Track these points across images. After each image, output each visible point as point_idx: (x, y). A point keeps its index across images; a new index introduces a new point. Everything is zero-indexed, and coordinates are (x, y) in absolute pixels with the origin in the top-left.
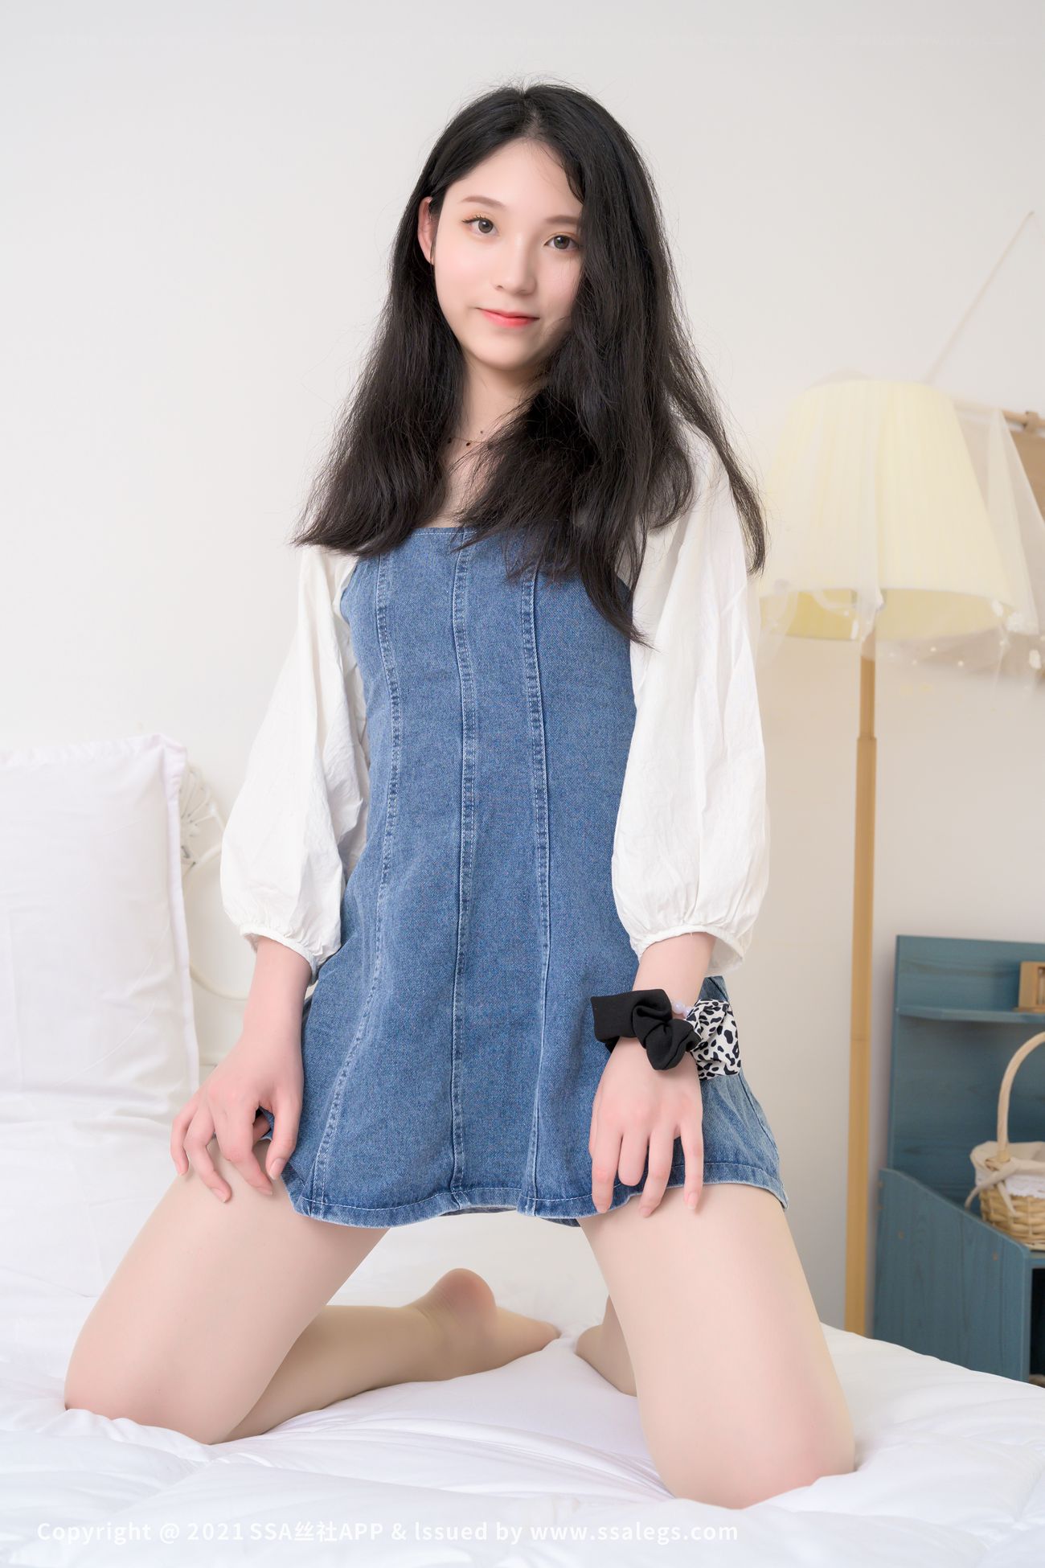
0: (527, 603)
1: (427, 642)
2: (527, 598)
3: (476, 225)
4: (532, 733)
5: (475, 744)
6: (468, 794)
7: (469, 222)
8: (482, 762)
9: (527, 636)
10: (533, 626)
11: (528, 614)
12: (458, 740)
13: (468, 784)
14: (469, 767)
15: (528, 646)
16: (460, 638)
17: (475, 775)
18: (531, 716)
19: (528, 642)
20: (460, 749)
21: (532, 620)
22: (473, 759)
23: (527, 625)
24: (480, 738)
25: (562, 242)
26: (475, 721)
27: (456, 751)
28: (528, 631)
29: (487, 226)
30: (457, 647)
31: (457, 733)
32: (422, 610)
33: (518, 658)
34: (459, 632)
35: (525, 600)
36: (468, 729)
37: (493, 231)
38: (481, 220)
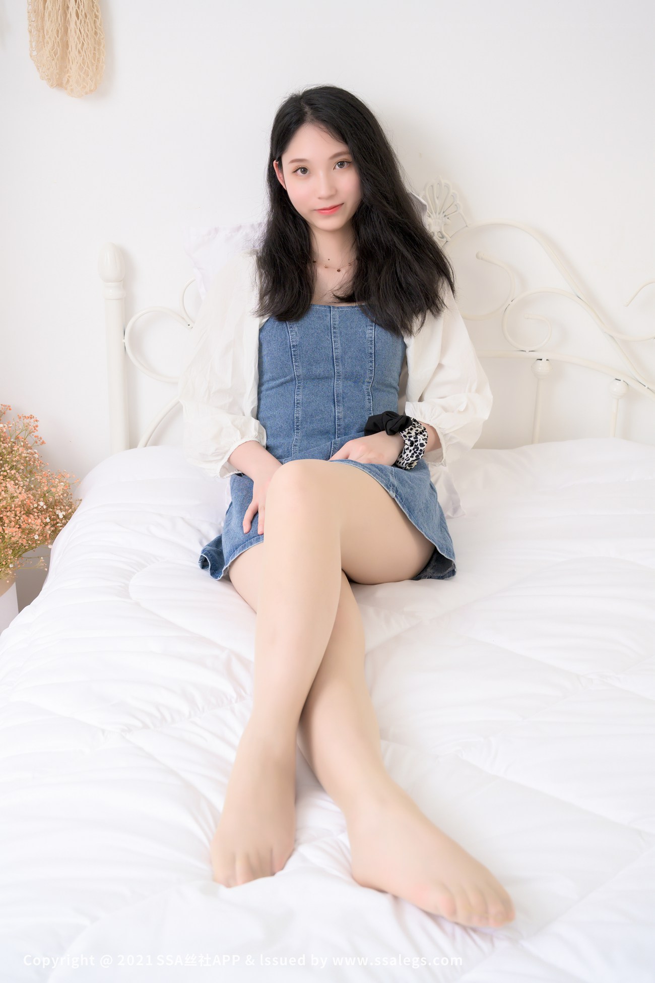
0: (371, 348)
1: (319, 363)
2: (371, 346)
3: (299, 171)
4: (367, 405)
5: (341, 408)
6: (339, 432)
7: (296, 171)
8: (345, 418)
9: (371, 364)
10: (373, 359)
11: (371, 354)
12: (333, 406)
13: (339, 428)
14: (339, 419)
15: (371, 368)
16: (337, 362)
17: (342, 423)
18: (367, 397)
19: (371, 366)
20: (333, 410)
21: (373, 357)
22: (341, 415)
23: (371, 359)
24: (344, 405)
25: (341, 164)
26: (340, 398)
27: (331, 411)
28: (371, 362)
29: (304, 170)
30: (335, 366)
31: (332, 403)
32: (316, 347)
33: (365, 373)
34: (336, 359)
35: (370, 347)
36: (337, 402)
37: (308, 172)
38: (301, 168)
